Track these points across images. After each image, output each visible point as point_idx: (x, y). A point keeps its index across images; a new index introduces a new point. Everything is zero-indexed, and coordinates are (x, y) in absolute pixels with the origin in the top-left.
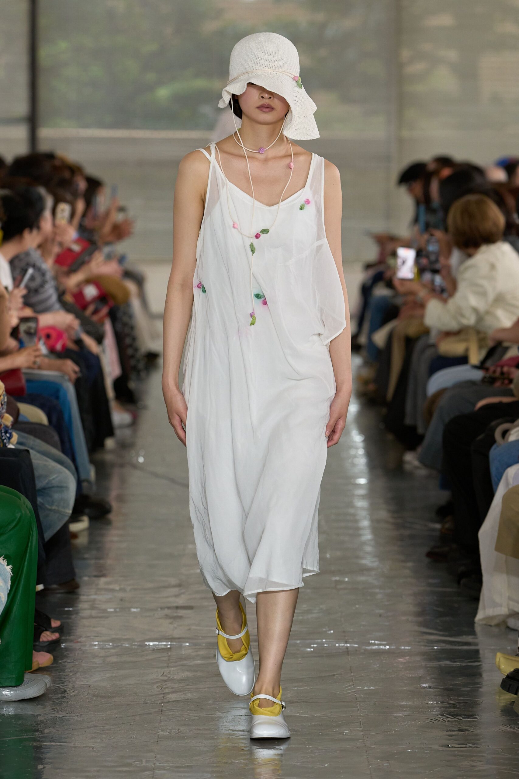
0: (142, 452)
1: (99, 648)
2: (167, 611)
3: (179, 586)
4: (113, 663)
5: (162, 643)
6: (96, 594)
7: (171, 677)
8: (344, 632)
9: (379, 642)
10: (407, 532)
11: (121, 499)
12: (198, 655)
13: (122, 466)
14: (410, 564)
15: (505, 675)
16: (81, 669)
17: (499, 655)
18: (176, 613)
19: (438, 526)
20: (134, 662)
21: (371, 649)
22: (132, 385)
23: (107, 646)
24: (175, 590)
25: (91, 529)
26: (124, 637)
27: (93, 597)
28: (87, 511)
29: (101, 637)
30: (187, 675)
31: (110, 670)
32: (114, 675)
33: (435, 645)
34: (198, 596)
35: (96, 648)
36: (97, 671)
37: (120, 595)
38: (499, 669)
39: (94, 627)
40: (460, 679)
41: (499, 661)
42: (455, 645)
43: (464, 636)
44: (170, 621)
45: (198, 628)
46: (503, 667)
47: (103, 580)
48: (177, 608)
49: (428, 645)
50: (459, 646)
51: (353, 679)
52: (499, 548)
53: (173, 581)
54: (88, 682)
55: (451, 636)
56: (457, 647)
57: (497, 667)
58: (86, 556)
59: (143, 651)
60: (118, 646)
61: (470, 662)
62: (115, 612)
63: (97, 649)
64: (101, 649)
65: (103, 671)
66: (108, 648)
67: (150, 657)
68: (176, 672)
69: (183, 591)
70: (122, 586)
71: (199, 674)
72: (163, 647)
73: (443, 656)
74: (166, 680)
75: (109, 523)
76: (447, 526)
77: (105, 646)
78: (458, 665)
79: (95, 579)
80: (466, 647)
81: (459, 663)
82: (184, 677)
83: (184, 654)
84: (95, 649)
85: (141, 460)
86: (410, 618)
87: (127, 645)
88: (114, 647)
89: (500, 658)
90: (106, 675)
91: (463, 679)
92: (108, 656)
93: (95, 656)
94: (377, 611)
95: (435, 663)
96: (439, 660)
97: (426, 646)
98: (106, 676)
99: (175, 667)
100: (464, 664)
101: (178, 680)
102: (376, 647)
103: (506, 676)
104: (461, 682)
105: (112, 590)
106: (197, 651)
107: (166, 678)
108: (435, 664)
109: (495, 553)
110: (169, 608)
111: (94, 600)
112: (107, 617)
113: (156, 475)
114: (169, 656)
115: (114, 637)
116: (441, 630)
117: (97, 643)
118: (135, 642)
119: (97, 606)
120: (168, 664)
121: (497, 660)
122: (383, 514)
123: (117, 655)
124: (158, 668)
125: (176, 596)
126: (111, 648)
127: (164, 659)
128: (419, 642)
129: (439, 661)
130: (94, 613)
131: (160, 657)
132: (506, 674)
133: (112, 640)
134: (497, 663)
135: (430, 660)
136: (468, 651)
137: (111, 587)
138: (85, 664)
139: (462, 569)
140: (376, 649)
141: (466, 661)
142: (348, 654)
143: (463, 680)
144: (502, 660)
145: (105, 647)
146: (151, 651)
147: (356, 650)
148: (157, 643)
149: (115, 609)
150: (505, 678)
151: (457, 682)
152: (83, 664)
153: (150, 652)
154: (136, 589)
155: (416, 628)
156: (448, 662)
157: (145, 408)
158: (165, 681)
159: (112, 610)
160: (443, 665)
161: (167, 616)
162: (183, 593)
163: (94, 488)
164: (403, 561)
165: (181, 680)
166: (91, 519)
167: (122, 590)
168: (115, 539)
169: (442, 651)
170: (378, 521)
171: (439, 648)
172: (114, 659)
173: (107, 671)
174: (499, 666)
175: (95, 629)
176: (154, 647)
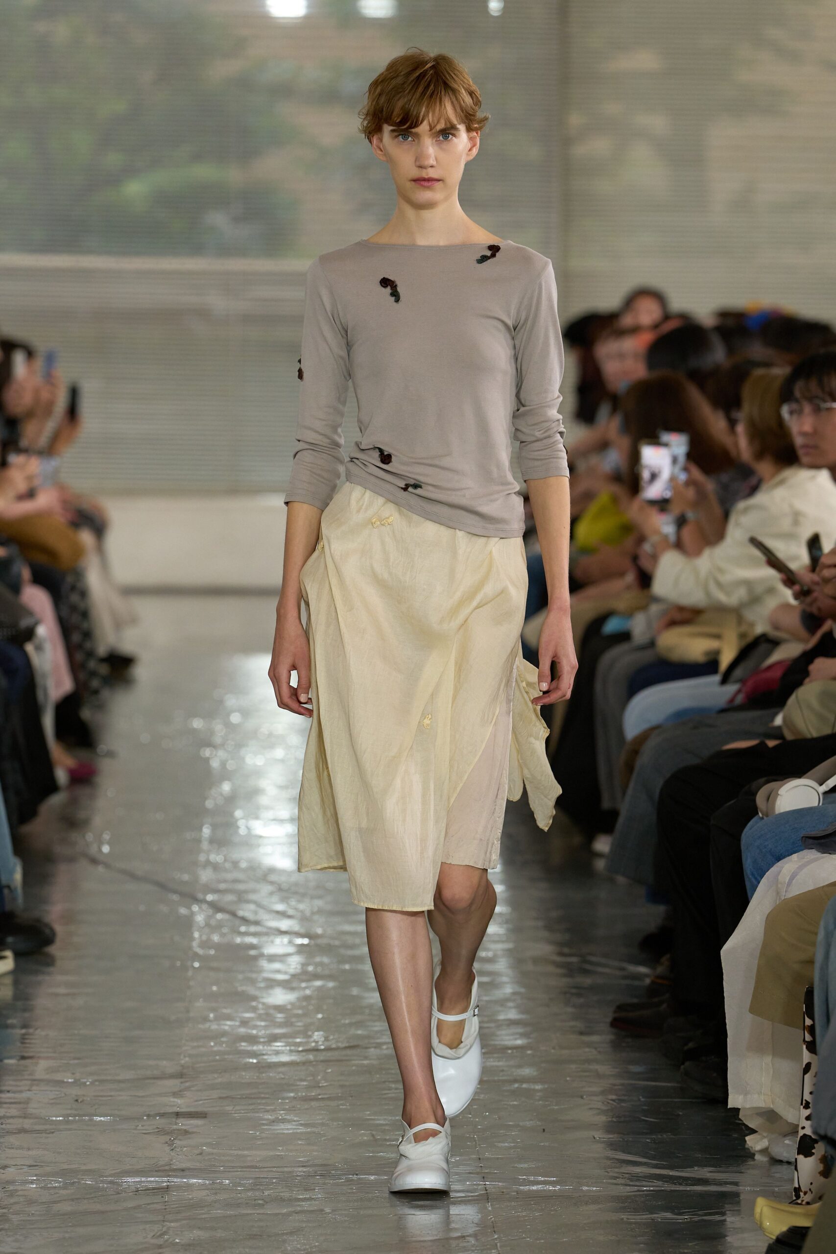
0: (106, 836)
1: (38, 1186)
2: (159, 1121)
3: (180, 1075)
4: (64, 1215)
5: (153, 1179)
6: (29, 1090)
7: (171, 1240)
8: (480, 1159)
9: (543, 1179)
10: (588, 981)
11: (69, 918)
12: (215, 1202)
13: (72, 860)
14: (595, 1038)
15: (771, 1238)
16: (7, 1226)
17: (761, 1203)
18: (176, 1124)
19: (643, 970)
20: (103, 1212)
21: (529, 1190)
22: (86, 714)
23: (53, 1183)
24: (173, 1084)
25: (16, 972)
26: (84, 1168)
27: (25, 1095)
28: (10, 940)
29: (42, 1166)
30: (198, 1236)
31: (61, 1227)
32: (67, 1235)
33: (644, 1183)
34: (215, 1094)
35: (34, 1186)
36: (35, 1228)
37: (75, 1091)
38: (760, 1228)
39: (29, 1149)
40: (690, 1244)
41: (761, 1213)
42: (680, 1184)
43: (696, 1168)
44: (167, 1138)
45: (215, 1151)
46: (767, 1224)
47: (43, 1064)
48: (178, 1115)
49: (631, 1183)
50: (687, 1185)
51: (498, 1244)
52: (756, 1008)
53: (169, 1067)
54: (20, 1248)
55: (671, 1168)
56: (682, 1188)
57: (757, 1224)
58: (10, 1021)
59: (119, 1193)
60: (74, 1182)
61: (706, 1215)
62: (67, 1122)
63: (34, 1188)
64: (41, 1188)
65: (47, 1228)
66: (56, 1187)
67: (130, 1204)
68: (178, 1231)
69: (187, 1084)
70: (78, 1076)
71: (220, 1234)
72: (154, 1185)
73: (660, 1203)
74: (161, 1245)
75: (50, 961)
76: (660, 970)
77: (51, 1184)
78: (686, 1219)
79: (28, 1062)
80: (699, 1188)
81: (688, 1215)
82: (194, 1239)
83: (192, 1199)
84: (31, 1187)
85: (106, 849)
86: (598, 1135)
87: (90, 1183)
88: (65, 1187)
89: (762, 1207)
90: (53, 1236)
91: (695, 1245)
92: (55, 1202)
93: (31, 1202)
94: (539, 1123)
95: (647, 1216)
96: (652, 1210)
97: (626, 1185)
98: (52, 1238)
99: (176, 1221)
100: (696, 1219)
101: (182, 1245)
102: (540, 1187)
103: (774, 1241)
104: (693, 1251)
105: (60, 1083)
106: (216, 1194)
107: (160, 1241)
108: (645, 1217)
109: (749, 1017)
110: (162, 1115)
111: (27, 1101)
112: (53, 1133)
113: (133, 876)
114: (166, 1202)
115: (66, 1167)
116: (653, 1158)
117: (35, 1178)
118: (103, 1176)
119: (34, 1111)
120: (164, 1216)
121: (758, 1210)
122: (544, 949)
123: (73, 1200)
124: (147, 1222)
125: (175, 1094)
126: (60, 1187)
127: (158, 1207)
128: (616, 1178)
129: (652, 1213)
130: (27, 1124)
131: (148, 1204)
132: (774, 1238)
133: (63, 1173)
134: (757, 1216)
135: (636, 1211)
136: (703, 1195)
137: (58, 1077)
138: (13, 1216)
139: (691, 1045)
140: (537, 1191)
141: (700, 1212)
142: (488, 1199)
143: (696, 1247)
144: (767, 1211)
145: (49, 1186)
146: (132, 1192)
147: (503, 1192)
148: (143, 1179)
149: (66, 1116)
150: (773, 1243)
151: (686, 1251)
152: (10, 1216)
153: (131, 1194)
154: (102, 1081)
155: (610, 1153)
156: (668, 1215)
157: (111, 754)
158: (160, 1247)
159: (61, 1118)
160: (660, 1220)
161: (161, 1132)
162: (187, 1089)
163: (20, 900)
164: (582, 1033)
165: (189, 1245)
166: (17, 955)
167: (76, 1083)
168: (62, 990)
169: (657, 1194)
170: (536, 961)
171: (652, 1189)
172: (66, 1207)
173: (54, 1228)
174: (761, 1223)
175: (30, 1153)
176: (139, 1186)
